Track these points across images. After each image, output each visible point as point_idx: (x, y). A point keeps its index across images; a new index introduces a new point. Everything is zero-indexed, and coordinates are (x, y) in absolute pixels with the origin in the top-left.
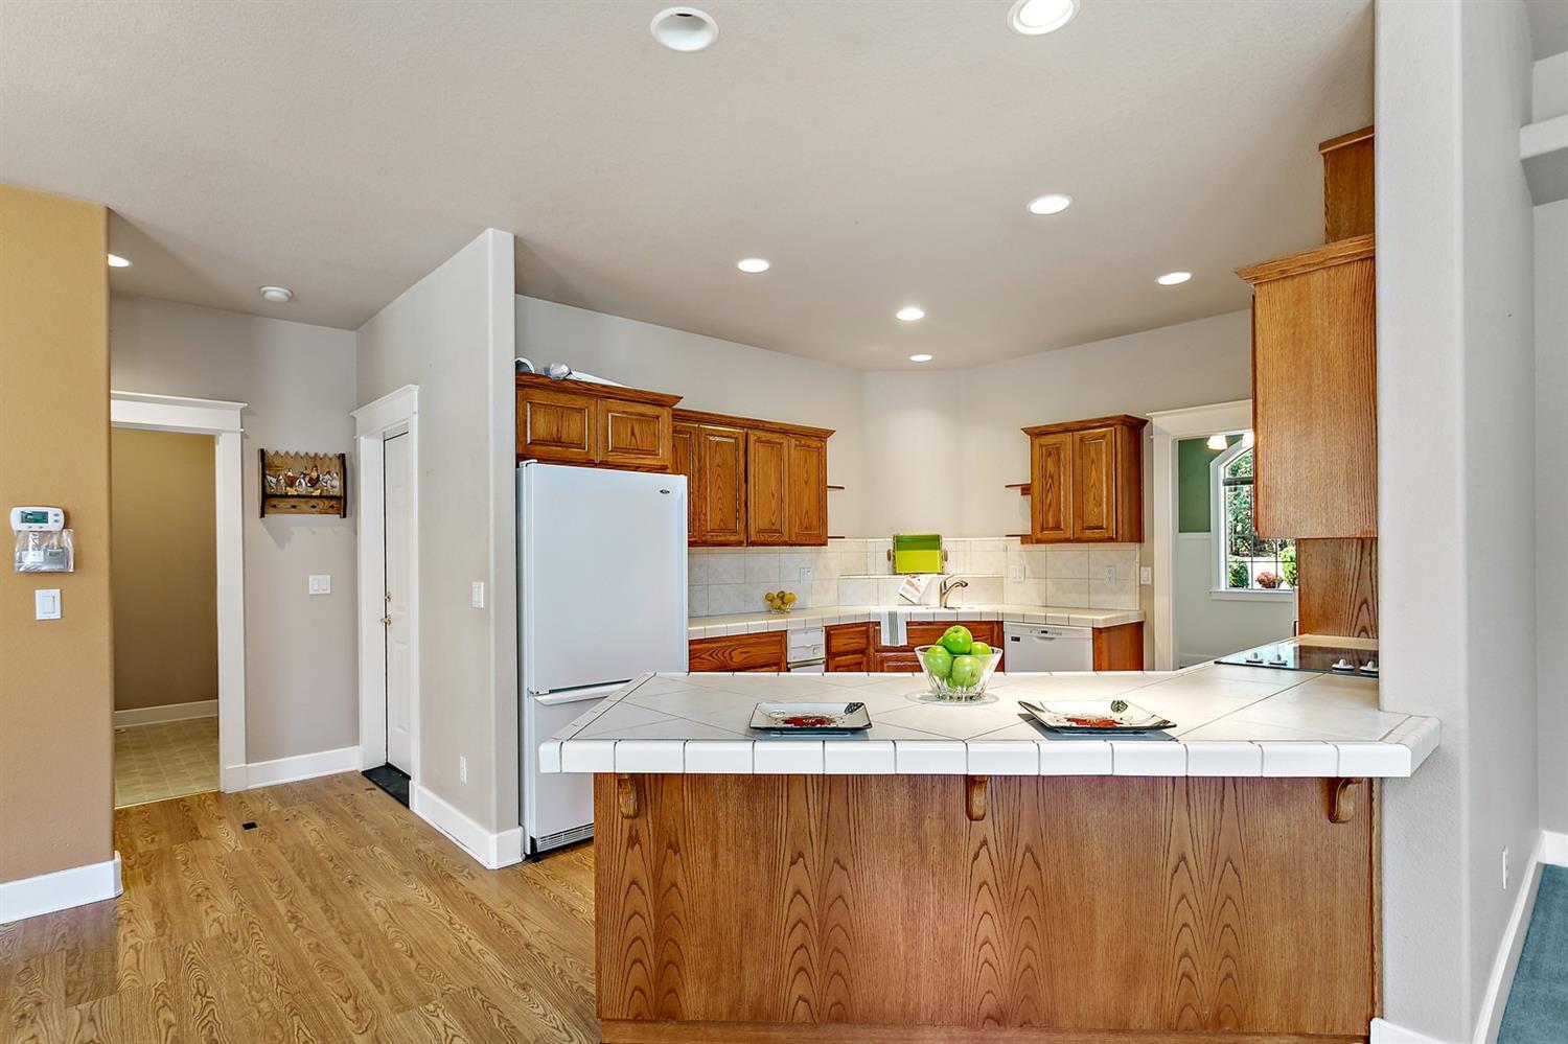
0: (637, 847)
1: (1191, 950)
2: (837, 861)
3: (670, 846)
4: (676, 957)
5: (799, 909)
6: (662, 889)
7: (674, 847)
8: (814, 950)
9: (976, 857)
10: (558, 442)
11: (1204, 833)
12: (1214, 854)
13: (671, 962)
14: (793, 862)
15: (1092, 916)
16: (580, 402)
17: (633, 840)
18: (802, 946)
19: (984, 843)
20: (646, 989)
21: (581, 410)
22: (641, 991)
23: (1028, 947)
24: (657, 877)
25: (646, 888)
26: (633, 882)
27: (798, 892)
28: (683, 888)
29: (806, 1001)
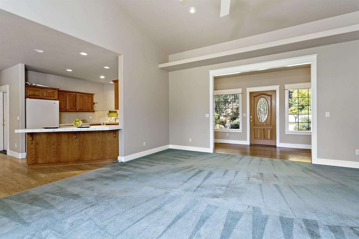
0: (33, 144)
1: (100, 151)
2: (59, 144)
3: (37, 144)
4: (38, 157)
5: (54, 150)
6: (36, 149)
7: (38, 144)
8: (56, 154)
9: (76, 143)
10: (34, 95)
11: (101, 139)
12: (102, 141)
13: (37, 157)
14: (53, 145)
15: (89, 148)
16: (39, 89)
17: (32, 143)
18: (54, 154)
19: (77, 141)
20: (34, 160)
21: (39, 91)
22: (33, 161)
23: (82, 152)
24: (35, 148)
25: (34, 149)
26: (32, 148)
27: (54, 148)
28: (39, 149)
29: (55, 160)
